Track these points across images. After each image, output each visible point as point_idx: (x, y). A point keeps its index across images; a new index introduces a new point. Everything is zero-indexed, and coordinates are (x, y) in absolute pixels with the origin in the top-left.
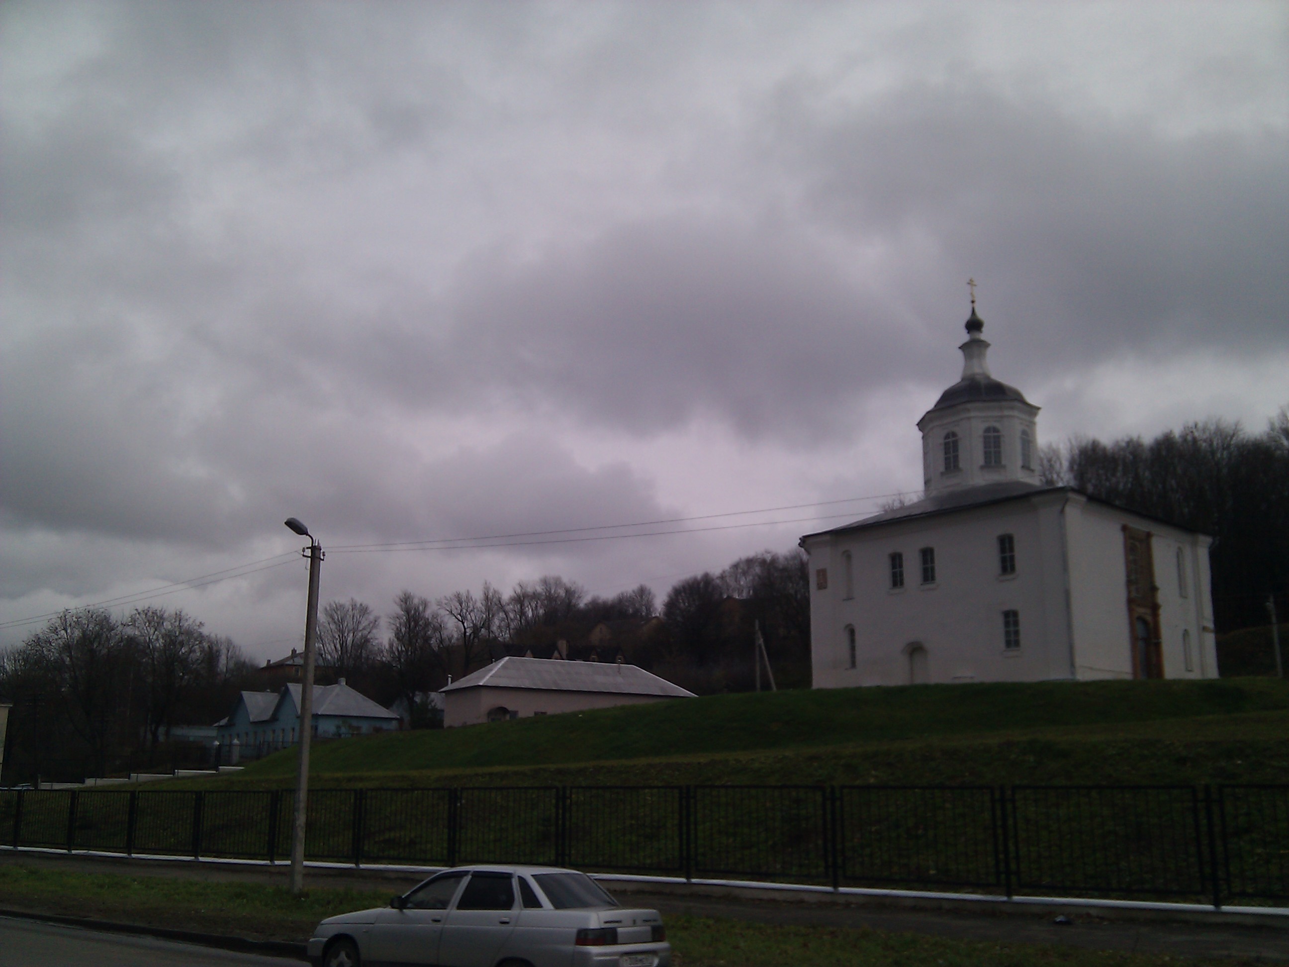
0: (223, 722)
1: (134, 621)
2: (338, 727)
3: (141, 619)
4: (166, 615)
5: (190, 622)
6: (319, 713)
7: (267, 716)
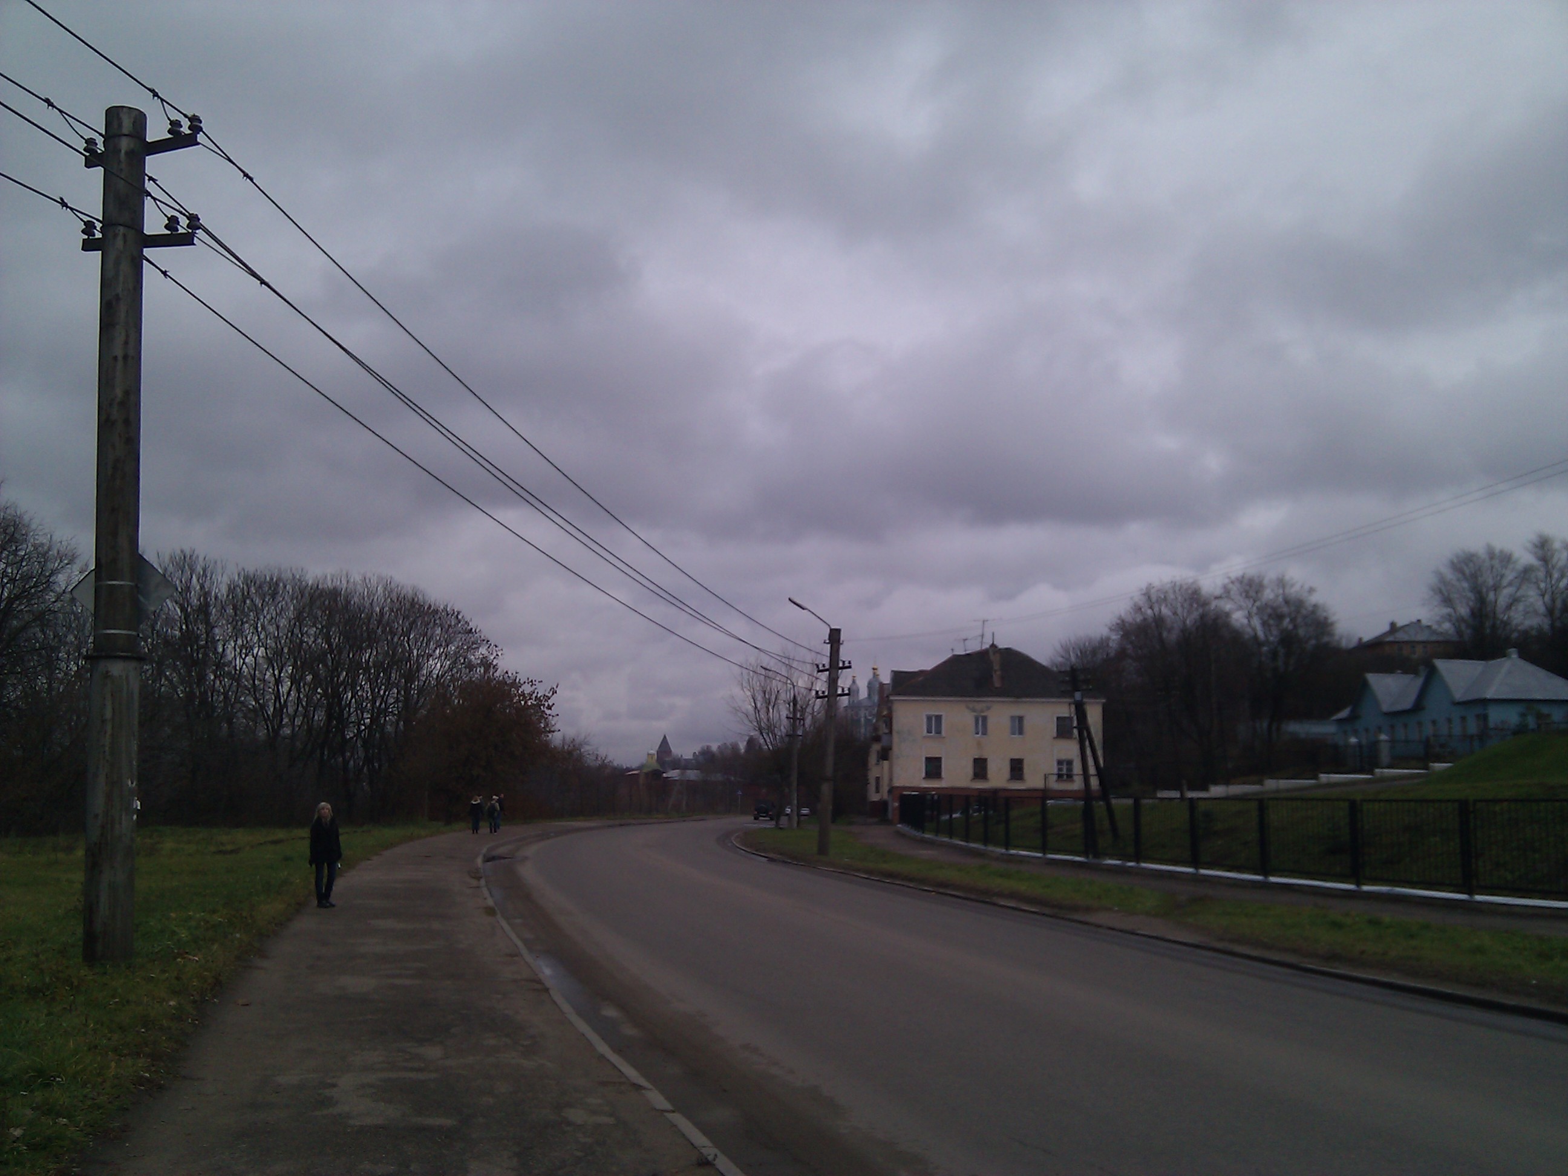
0: (1344, 713)
1: (1227, 591)
2: (1523, 715)
3: (1235, 589)
4: (1266, 582)
5: (1297, 588)
6: (1488, 697)
7: (1407, 703)
